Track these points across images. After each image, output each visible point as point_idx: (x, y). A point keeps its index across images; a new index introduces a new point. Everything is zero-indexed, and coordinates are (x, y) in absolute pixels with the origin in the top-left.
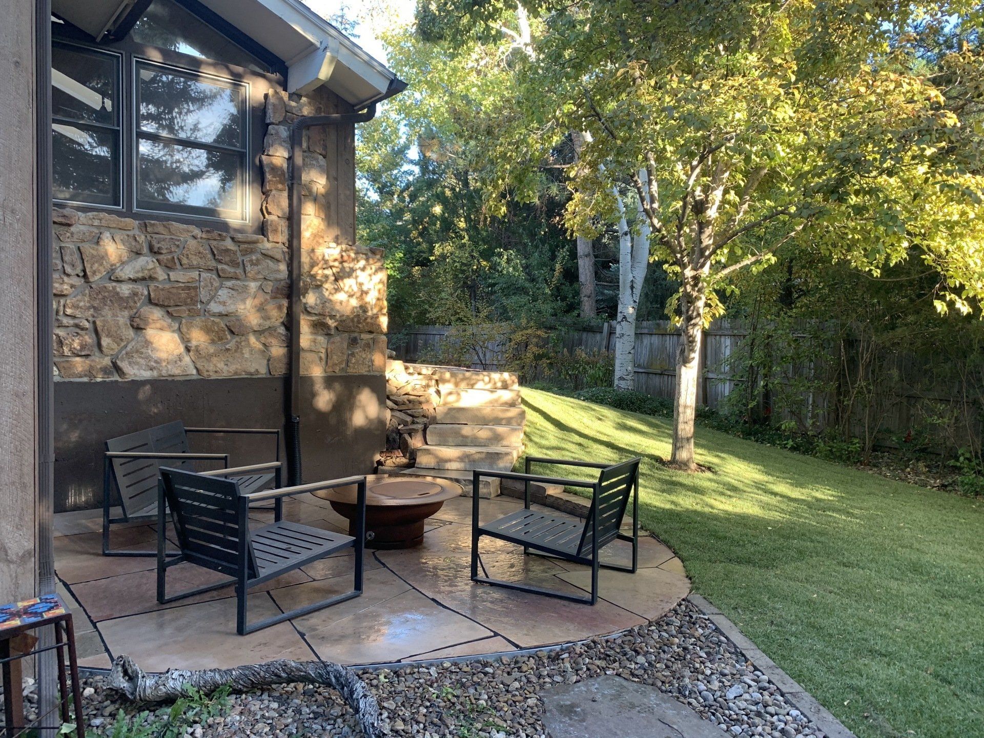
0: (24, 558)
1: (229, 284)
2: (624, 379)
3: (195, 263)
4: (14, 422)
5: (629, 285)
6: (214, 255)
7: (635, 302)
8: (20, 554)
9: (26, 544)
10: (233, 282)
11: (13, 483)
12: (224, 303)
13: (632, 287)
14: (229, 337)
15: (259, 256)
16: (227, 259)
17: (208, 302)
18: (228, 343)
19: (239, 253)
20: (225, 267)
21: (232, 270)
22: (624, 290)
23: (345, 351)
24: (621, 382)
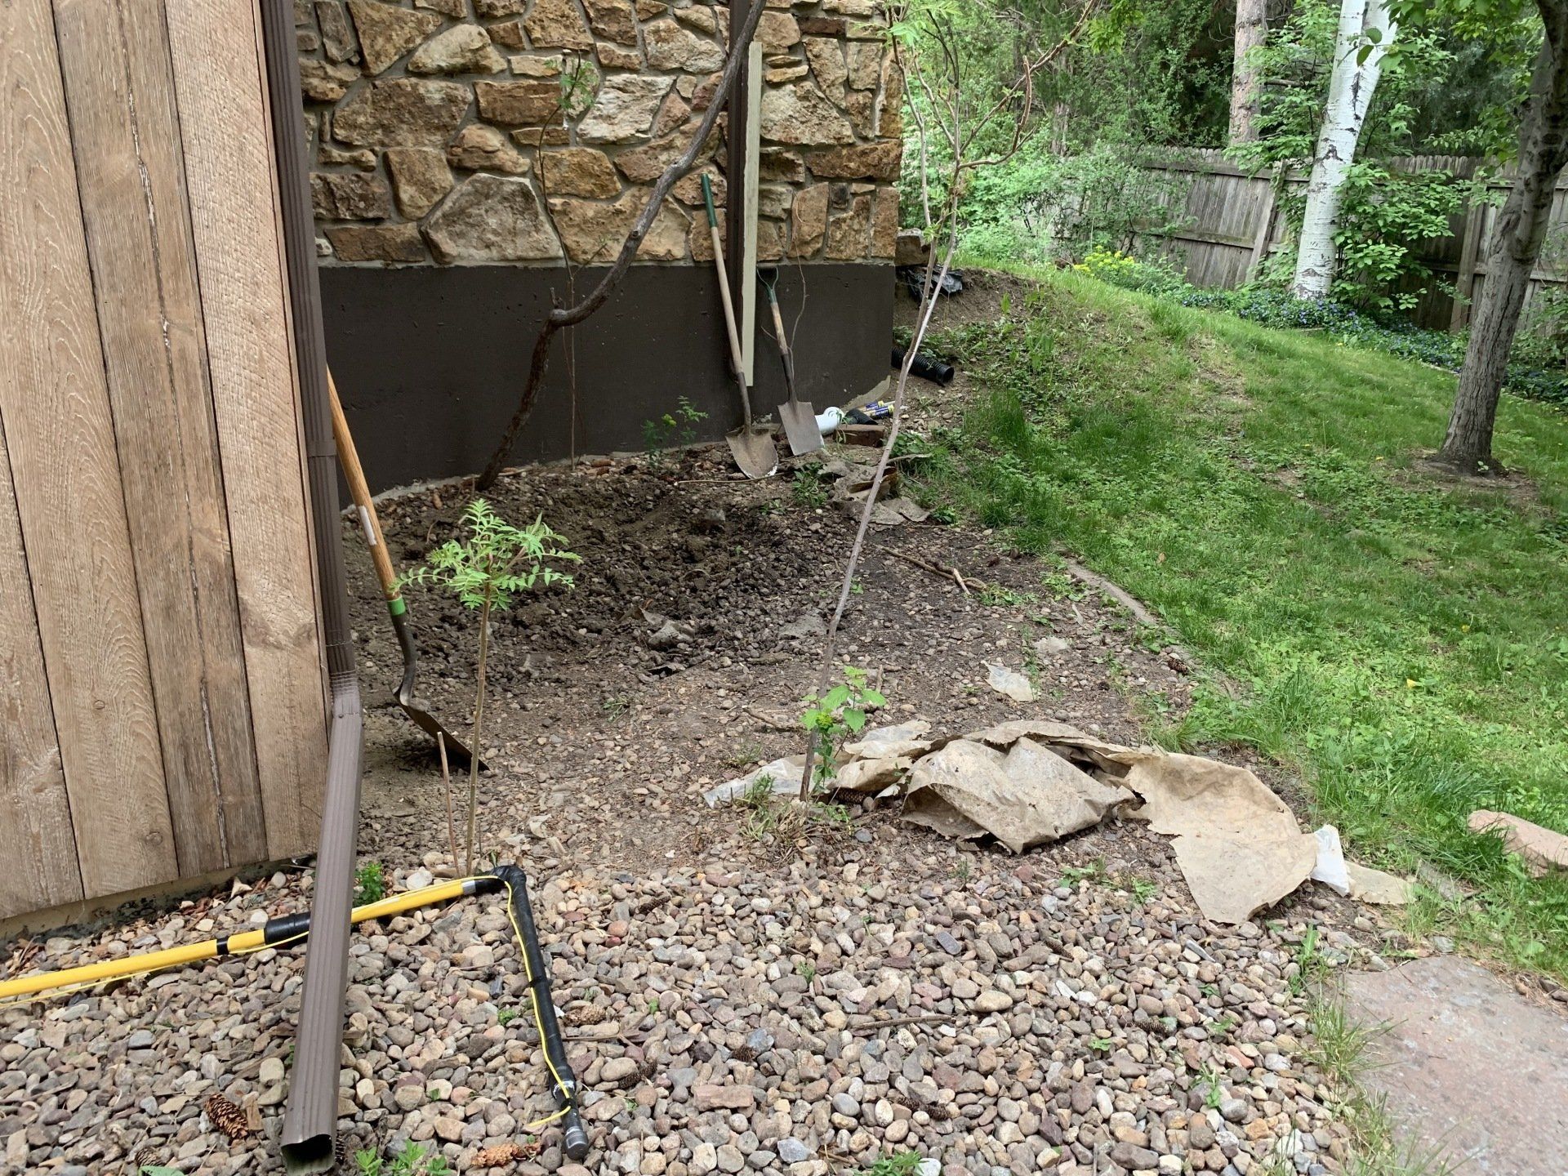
0: (299, 641)
1: (619, 79)
2: (1315, 274)
3: (555, 36)
4: (254, 376)
5: (1351, 82)
6: (589, 20)
7: (1357, 118)
8: (292, 633)
9: (300, 614)
10: (625, 76)
11: (264, 499)
12: (608, 118)
13: (1356, 88)
14: (619, 185)
15: (673, 24)
16: (614, 28)
17: (582, 116)
18: (616, 198)
19: (634, 17)
20: (611, 46)
21: (623, 52)
22: (1340, 93)
23: (823, 216)
24: (1309, 279)
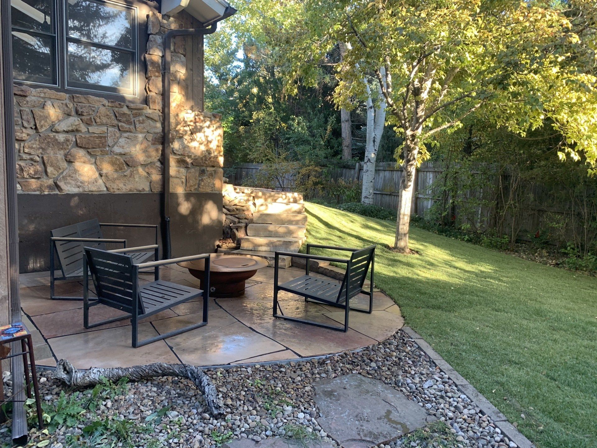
0: (2, 301)
1: (126, 135)
2: (368, 198)
3: (104, 121)
5: (372, 139)
6: (116, 117)
7: (375, 150)
9: (3, 292)
10: (128, 134)
12: (123, 147)
13: (374, 141)
14: (126, 168)
15: (144, 118)
16: (124, 119)
17: (113, 146)
18: (125, 172)
19: (131, 116)
20: (123, 124)
21: (128, 126)
22: (369, 143)
23: (197, 178)
24: (366, 199)
